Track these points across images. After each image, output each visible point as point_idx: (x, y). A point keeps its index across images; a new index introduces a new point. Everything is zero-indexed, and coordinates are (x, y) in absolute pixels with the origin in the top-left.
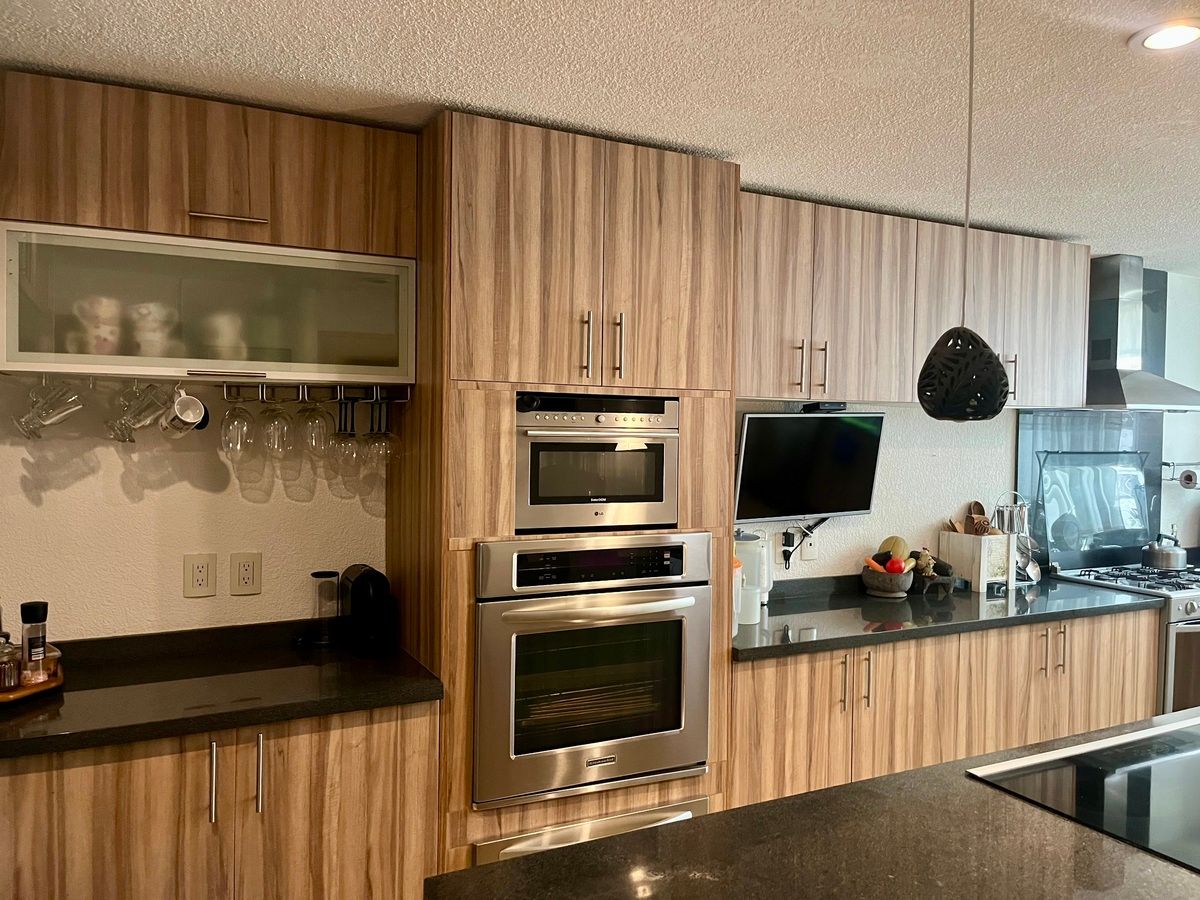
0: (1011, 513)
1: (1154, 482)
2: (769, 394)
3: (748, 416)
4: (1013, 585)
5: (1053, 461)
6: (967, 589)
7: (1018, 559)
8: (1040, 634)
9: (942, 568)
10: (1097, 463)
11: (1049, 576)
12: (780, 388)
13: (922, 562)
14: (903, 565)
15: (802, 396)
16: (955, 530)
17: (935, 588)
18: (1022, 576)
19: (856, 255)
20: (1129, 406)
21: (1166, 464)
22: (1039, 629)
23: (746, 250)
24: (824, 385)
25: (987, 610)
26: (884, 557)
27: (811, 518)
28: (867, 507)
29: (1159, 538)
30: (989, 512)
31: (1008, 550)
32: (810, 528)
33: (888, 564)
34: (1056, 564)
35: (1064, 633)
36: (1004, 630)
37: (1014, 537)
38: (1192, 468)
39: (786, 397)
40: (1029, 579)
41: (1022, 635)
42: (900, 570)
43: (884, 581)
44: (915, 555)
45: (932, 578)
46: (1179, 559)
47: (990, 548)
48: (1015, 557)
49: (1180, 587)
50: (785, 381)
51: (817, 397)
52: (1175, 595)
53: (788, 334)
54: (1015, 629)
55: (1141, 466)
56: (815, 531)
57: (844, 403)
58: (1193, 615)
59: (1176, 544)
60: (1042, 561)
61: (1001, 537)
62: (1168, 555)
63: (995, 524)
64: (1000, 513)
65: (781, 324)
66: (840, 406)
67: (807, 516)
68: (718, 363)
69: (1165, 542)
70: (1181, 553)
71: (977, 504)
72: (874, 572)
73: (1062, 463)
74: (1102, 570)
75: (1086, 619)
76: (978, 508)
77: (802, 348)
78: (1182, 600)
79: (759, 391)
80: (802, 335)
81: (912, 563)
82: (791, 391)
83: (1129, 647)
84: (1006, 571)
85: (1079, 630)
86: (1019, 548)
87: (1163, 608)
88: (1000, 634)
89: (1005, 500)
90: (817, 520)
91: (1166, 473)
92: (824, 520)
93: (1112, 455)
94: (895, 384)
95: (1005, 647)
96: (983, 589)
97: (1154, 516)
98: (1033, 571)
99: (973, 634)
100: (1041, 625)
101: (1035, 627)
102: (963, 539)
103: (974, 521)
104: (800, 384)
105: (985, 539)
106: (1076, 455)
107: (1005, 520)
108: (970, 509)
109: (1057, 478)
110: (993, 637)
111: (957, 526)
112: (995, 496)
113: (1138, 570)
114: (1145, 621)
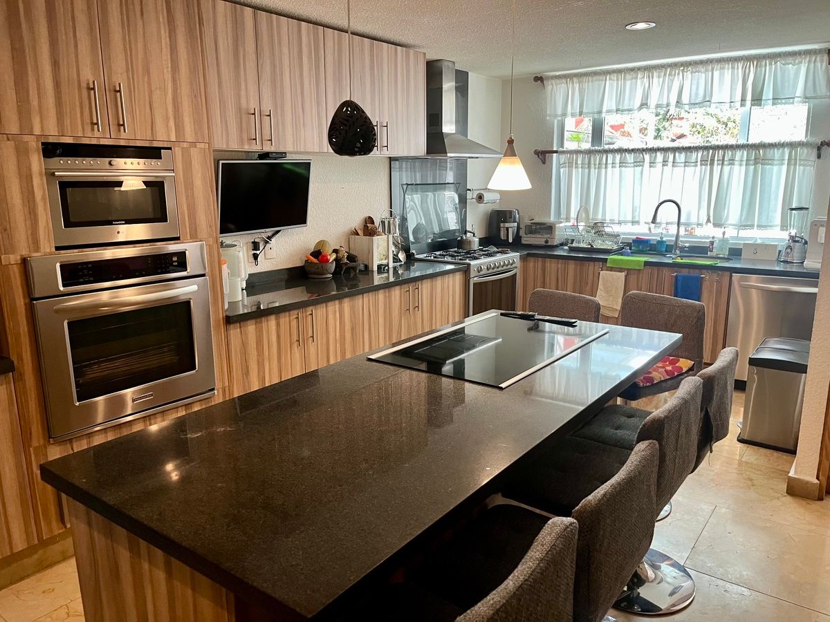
0: (389, 222)
1: (463, 200)
2: (234, 146)
3: (221, 162)
4: (391, 265)
5: (412, 189)
6: (367, 270)
7: (394, 249)
8: (406, 290)
9: (352, 258)
10: (435, 190)
11: (410, 258)
12: (242, 142)
13: (340, 255)
14: (329, 257)
15: (256, 148)
16: (358, 234)
17: (349, 269)
18: (396, 259)
19: (285, 50)
20: (449, 155)
21: (470, 190)
22: (405, 288)
23: (208, 39)
24: (271, 140)
25: (378, 279)
26: (317, 253)
27: (270, 231)
28: (304, 222)
29: (466, 232)
30: (377, 222)
31: (388, 244)
32: (270, 238)
33: (320, 257)
34: (414, 251)
35: (418, 288)
36: (387, 289)
37: (391, 236)
38: (482, 192)
39: (246, 148)
40: (400, 261)
41: (396, 292)
42: (327, 261)
43: (318, 268)
44: (335, 251)
45: (346, 264)
46: (475, 244)
47: (378, 244)
48: (392, 248)
49: (476, 258)
50: (245, 138)
51: (267, 148)
52: (473, 263)
53: (244, 104)
54: (393, 289)
55: (457, 191)
56: (273, 240)
57: (285, 153)
58: (482, 273)
59: (474, 236)
60: (407, 250)
61: (384, 237)
62: (470, 241)
63: (380, 229)
64: (383, 222)
65: (238, 97)
66: (282, 155)
67: (267, 230)
68: (197, 122)
69: (468, 234)
70: (476, 240)
71: (370, 217)
72: (312, 263)
73: (417, 191)
74: (438, 253)
75: (429, 280)
76: (370, 220)
77: (254, 114)
78: (476, 265)
79: (227, 144)
80: (253, 105)
81: (334, 256)
82: (249, 144)
83: (451, 293)
84: (387, 257)
85: (425, 286)
86: (394, 243)
87: (466, 270)
88: (385, 292)
89: (386, 214)
90: (273, 232)
91: (469, 195)
92: (278, 232)
93: (443, 185)
94: (316, 140)
95: (387, 299)
96: (375, 268)
97: (463, 221)
98: (402, 256)
99: (370, 294)
100: (406, 285)
101: (403, 286)
102: (362, 239)
103: (369, 229)
104: (255, 139)
105: (375, 238)
106: (424, 186)
107: (386, 227)
108: (366, 221)
109: (414, 199)
110: (381, 295)
111: (359, 231)
112: (379, 213)
113: (455, 252)
114: (458, 277)
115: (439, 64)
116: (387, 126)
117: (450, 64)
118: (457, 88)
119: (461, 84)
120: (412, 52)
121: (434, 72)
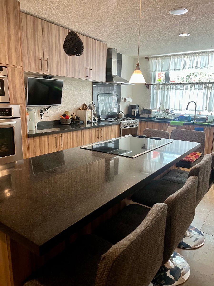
0: (92, 106)
1: (119, 101)
2: (33, 71)
3: (28, 78)
4: (92, 121)
5: (101, 95)
6: (84, 123)
7: (94, 116)
8: (97, 130)
9: (77, 118)
10: (109, 96)
11: (99, 120)
12: (36, 69)
13: (73, 116)
14: (69, 117)
15: (42, 72)
16: (80, 110)
17: (77, 122)
18: (94, 120)
19: (54, 36)
20: (114, 82)
21: (121, 97)
22: (97, 129)
23: (24, 29)
24: (47, 70)
25: (87, 126)
26: (65, 115)
27: (47, 106)
28: (60, 104)
29: (120, 112)
30: (88, 106)
31: (91, 114)
32: (47, 109)
33: (66, 117)
34: (101, 118)
35: (102, 130)
36: (90, 129)
37: (92, 111)
38: (126, 98)
39: (38, 72)
40: (96, 121)
41: (94, 130)
42: (69, 118)
43: (65, 120)
44: (72, 115)
45: (75, 120)
46: (123, 117)
47: (88, 113)
48: (93, 116)
49: (123, 120)
50: (37, 68)
51: (46, 73)
52: (122, 122)
53: (37, 56)
54: (93, 129)
55: (117, 97)
56: (48, 109)
57: (53, 76)
58: (125, 126)
59: (123, 113)
60: (98, 117)
61: (90, 111)
62: (121, 115)
63: (89, 108)
64: (90, 106)
65: (35, 52)
66: (52, 77)
67: (46, 105)
69: (121, 113)
70: (123, 115)
71: (85, 104)
72: (63, 119)
73: (102, 96)
74: (110, 119)
75: (106, 127)
76: (85, 105)
77: (41, 59)
78: (123, 123)
79: (30, 70)
80: (41, 56)
81: (71, 117)
82: (39, 71)
83: (114, 132)
84: (91, 118)
85: (105, 129)
86: (94, 114)
87: (120, 125)
88: (90, 130)
89: (91, 103)
90: (48, 107)
91: (121, 99)
92: (50, 106)
93: (112, 94)
94: (65, 72)
95: (90, 133)
96: (86, 122)
97: (119, 109)
98: (96, 119)
99: (84, 130)
100: (98, 128)
101: (96, 129)
102: (82, 111)
103: (84, 107)
104: (41, 69)
105: (87, 111)
106: (105, 94)
107: (91, 108)
108: (83, 105)
109: (101, 98)
110: (88, 131)
111: (81, 109)
112: (88, 103)
113: (116, 119)
114: (117, 127)
115: (111, 50)
116: (92, 69)
117: (115, 50)
118: (118, 61)
119: (119, 60)
120: (101, 43)
121: (109, 53)
